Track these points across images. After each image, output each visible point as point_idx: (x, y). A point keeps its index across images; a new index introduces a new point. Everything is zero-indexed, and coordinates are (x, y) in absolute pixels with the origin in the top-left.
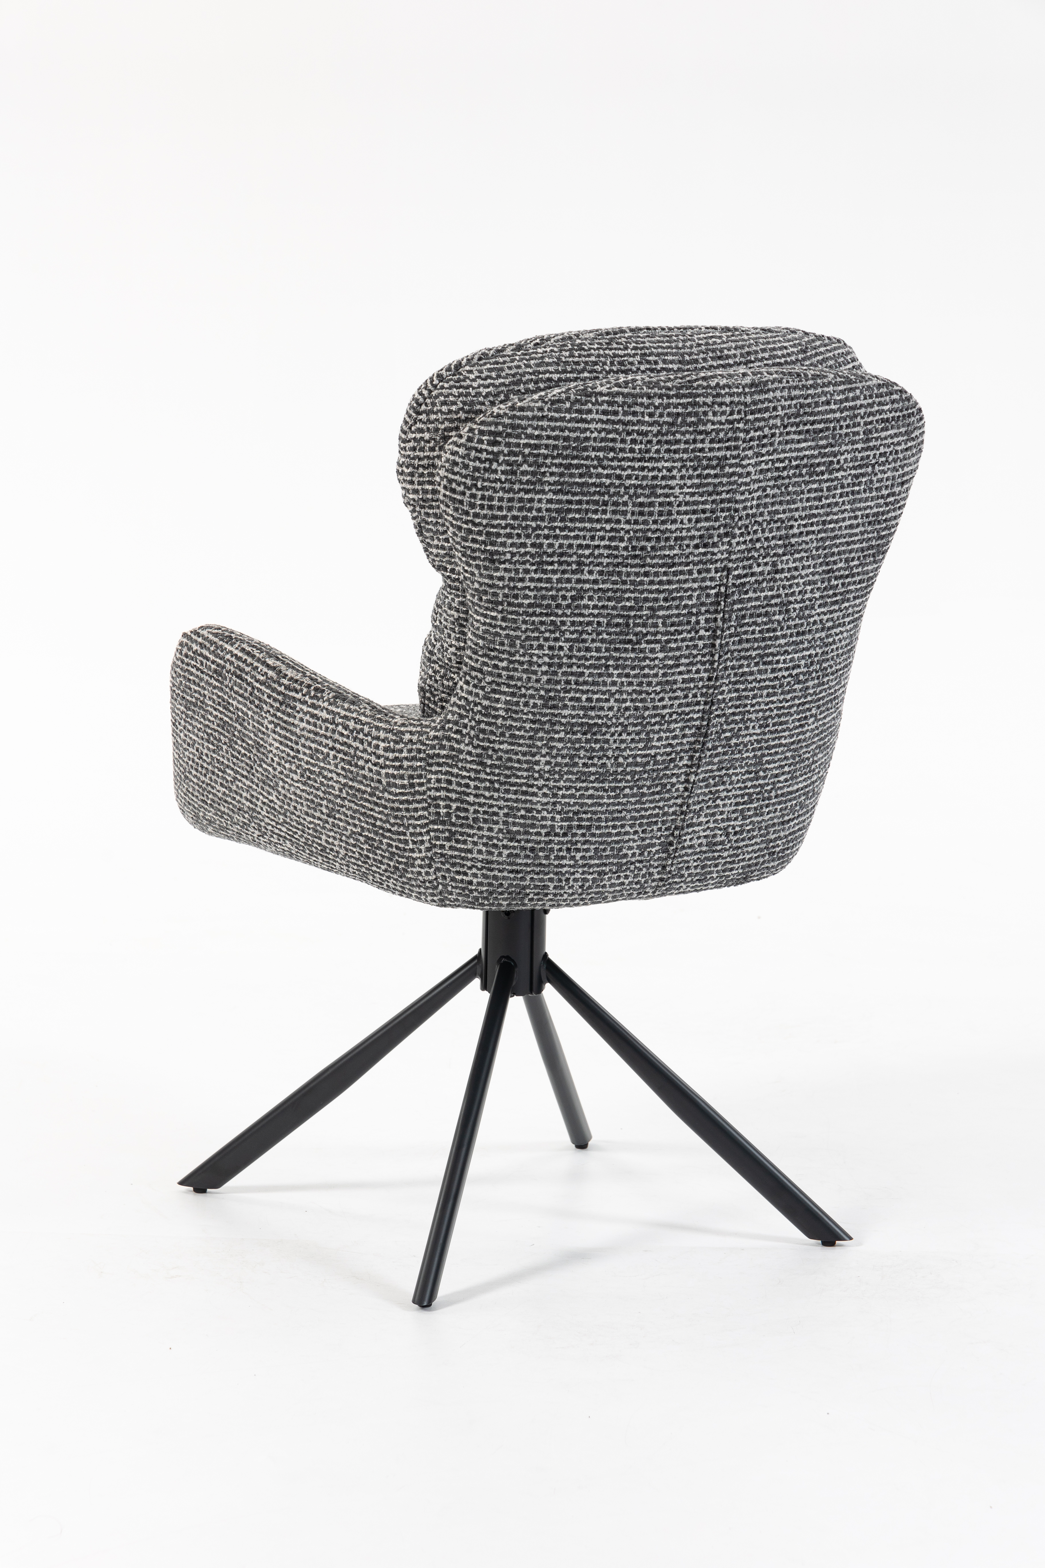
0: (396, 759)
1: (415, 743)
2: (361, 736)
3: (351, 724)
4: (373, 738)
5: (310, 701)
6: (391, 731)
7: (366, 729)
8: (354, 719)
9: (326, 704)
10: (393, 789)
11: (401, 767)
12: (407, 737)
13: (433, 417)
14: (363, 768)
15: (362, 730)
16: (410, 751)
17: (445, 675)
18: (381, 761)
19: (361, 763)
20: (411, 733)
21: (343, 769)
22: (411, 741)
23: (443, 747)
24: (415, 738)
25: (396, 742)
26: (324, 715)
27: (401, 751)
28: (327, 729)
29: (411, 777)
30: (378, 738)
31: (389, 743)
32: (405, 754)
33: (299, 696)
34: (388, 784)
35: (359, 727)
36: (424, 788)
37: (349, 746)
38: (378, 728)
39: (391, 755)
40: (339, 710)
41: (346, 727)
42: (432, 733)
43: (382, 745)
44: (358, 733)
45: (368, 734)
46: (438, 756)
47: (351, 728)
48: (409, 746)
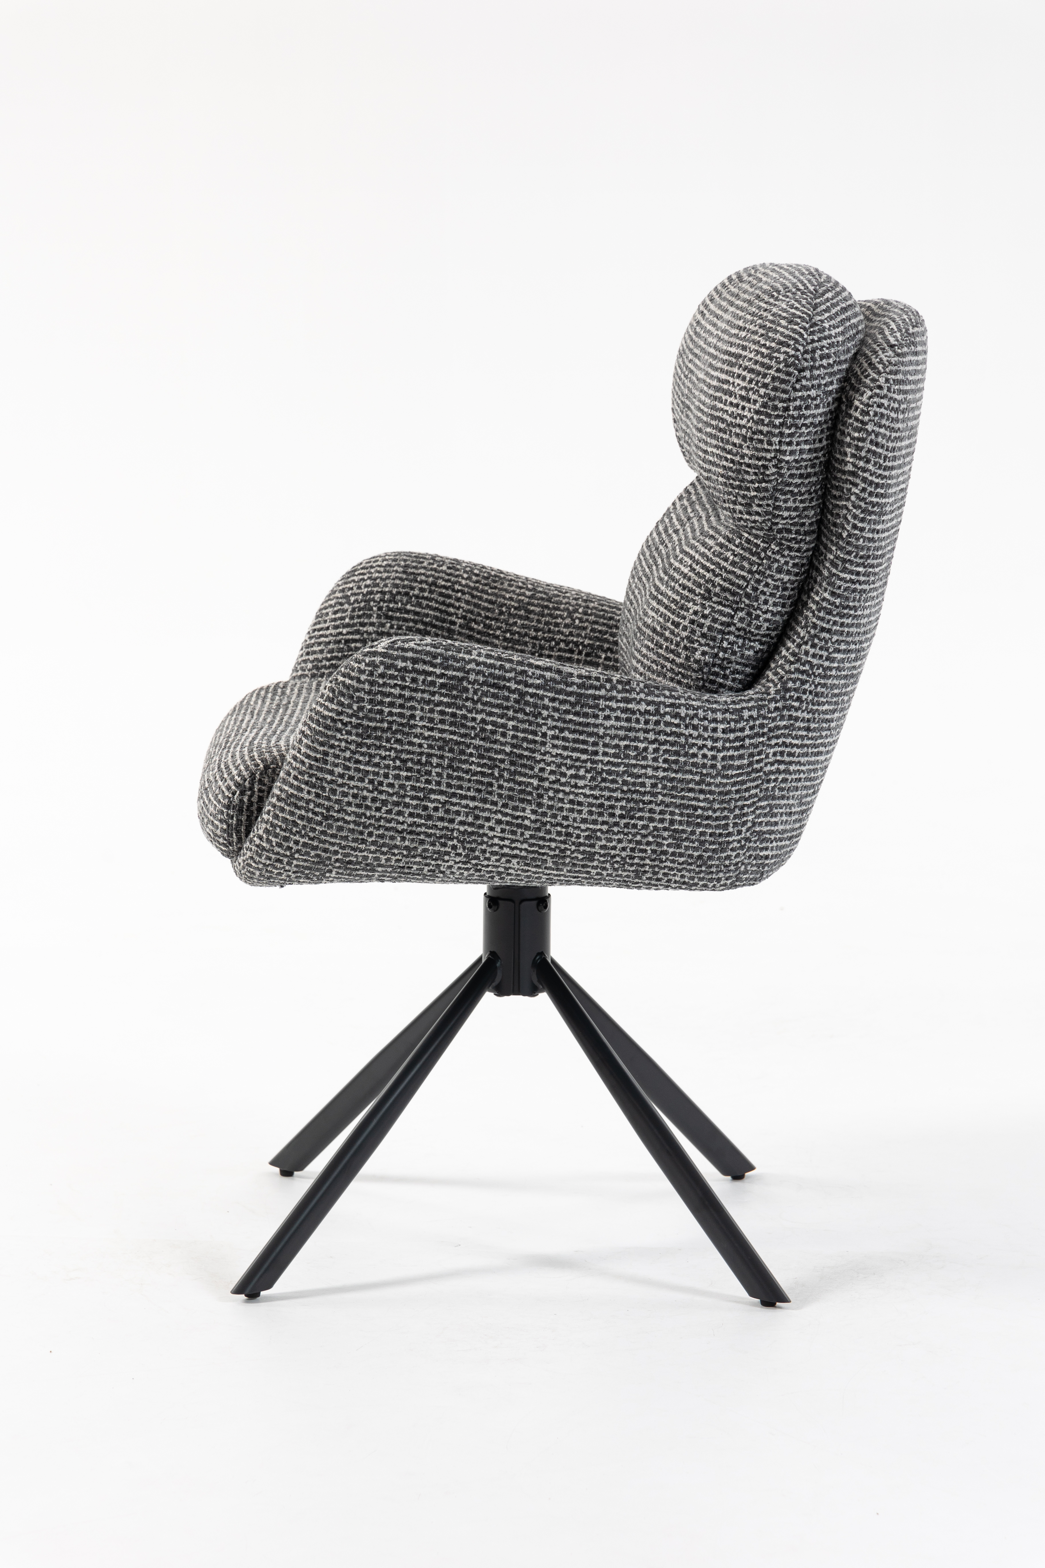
0: (737, 739)
1: (757, 719)
2: (696, 722)
3: (683, 712)
4: (710, 722)
5: (620, 696)
6: (726, 711)
7: (701, 713)
8: (684, 705)
9: (642, 696)
10: (730, 772)
11: (742, 747)
12: (746, 714)
13: (816, 372)
14: (694, 755)
15: (696, 715)
16: (752, 728)
17: (743, 645)
18: (719, 745)
19: (694, 750)
20: (750, 709)
21: (666, 761)
22: (751, 717)
23: (782, 718)
24: (755, 713)
25: (736, 721)
26: (643, 707)
27: (742, 730)
28: (647, 722)
29: (752, 755)
30: (715, 720)
31: (729, 723)
32: (747, 732)
33: (603, 692)
34: (724, 767)
35: (691, 712)
36: (762, 764)
37: (679, 735)
38: (714, 711)
39: (732, 736)
40: (662, 699)
41: (676, 716)
42: (772, 706)
43: (721, 726)
44: (692, 718)
45: (705, 718)
46: (778, 728)
47: (683, 715)
48: (751, 723)
